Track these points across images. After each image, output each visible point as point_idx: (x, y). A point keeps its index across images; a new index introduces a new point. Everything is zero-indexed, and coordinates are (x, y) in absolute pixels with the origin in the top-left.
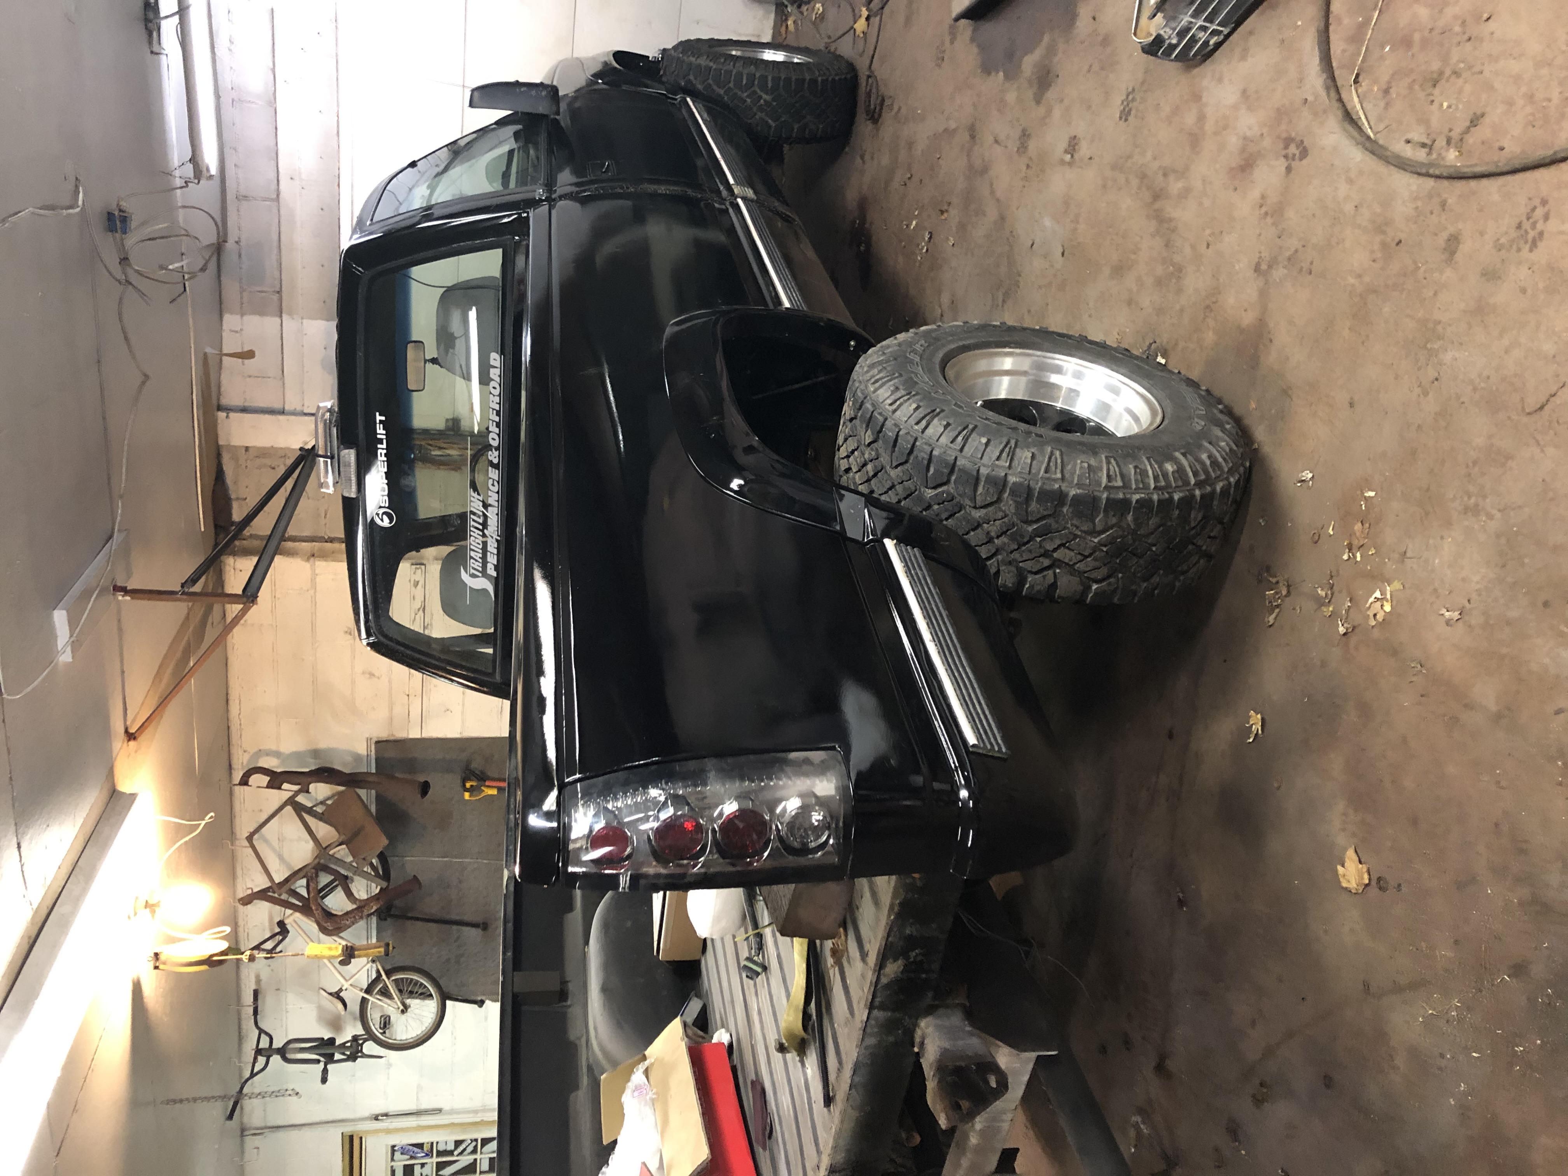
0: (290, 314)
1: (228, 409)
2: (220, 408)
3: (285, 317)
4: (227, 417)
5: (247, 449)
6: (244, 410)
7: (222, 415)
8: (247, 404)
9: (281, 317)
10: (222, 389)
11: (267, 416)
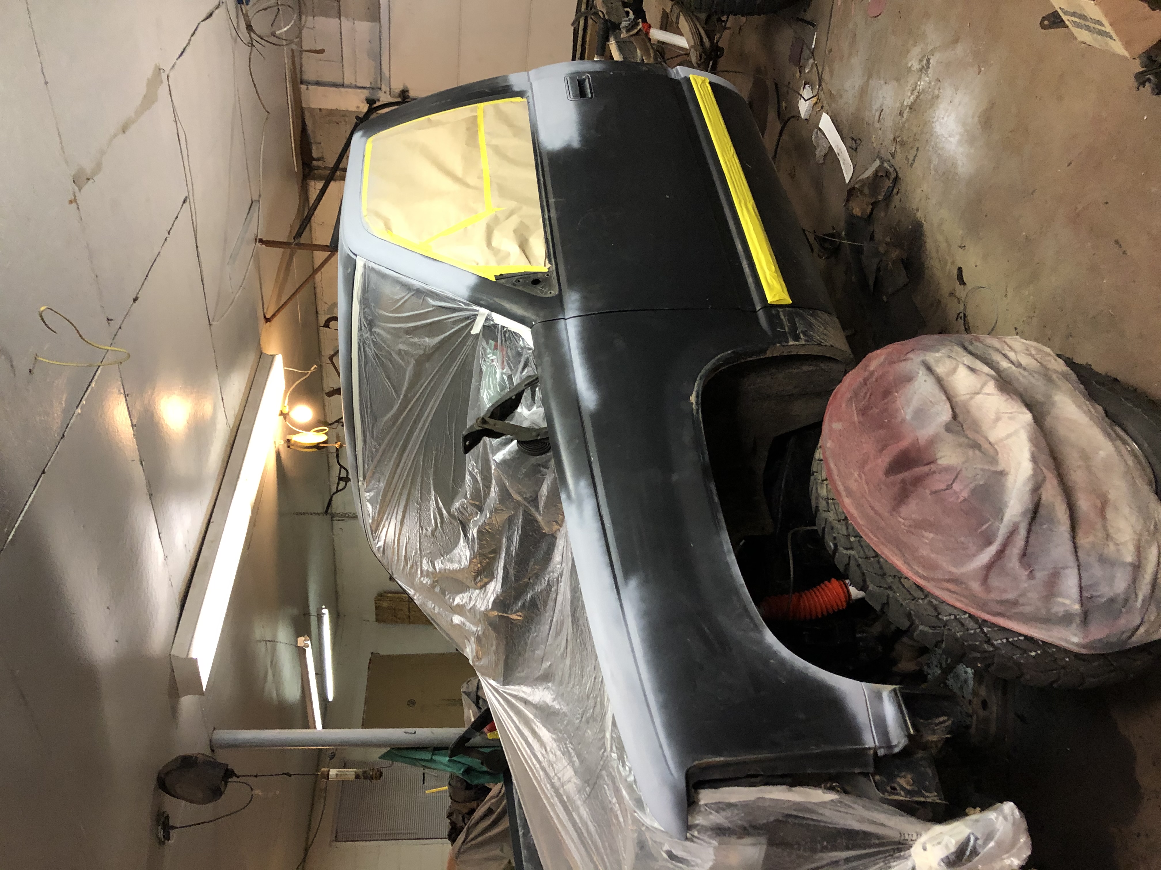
0: (347, 17)
1: (308, 83)
2: (302, 82)
3: (342, 18)
4: (307, 88)
5: (320, 110)
6: (318, 83)
7: (303, 87)
8: (319, 79)
9: (340, 18)
10: (303, 68)
11: (333, 89)
